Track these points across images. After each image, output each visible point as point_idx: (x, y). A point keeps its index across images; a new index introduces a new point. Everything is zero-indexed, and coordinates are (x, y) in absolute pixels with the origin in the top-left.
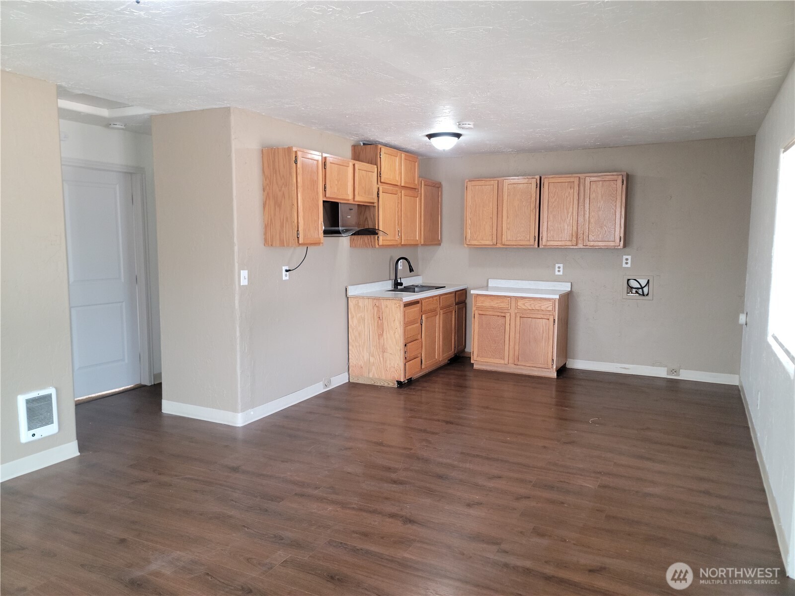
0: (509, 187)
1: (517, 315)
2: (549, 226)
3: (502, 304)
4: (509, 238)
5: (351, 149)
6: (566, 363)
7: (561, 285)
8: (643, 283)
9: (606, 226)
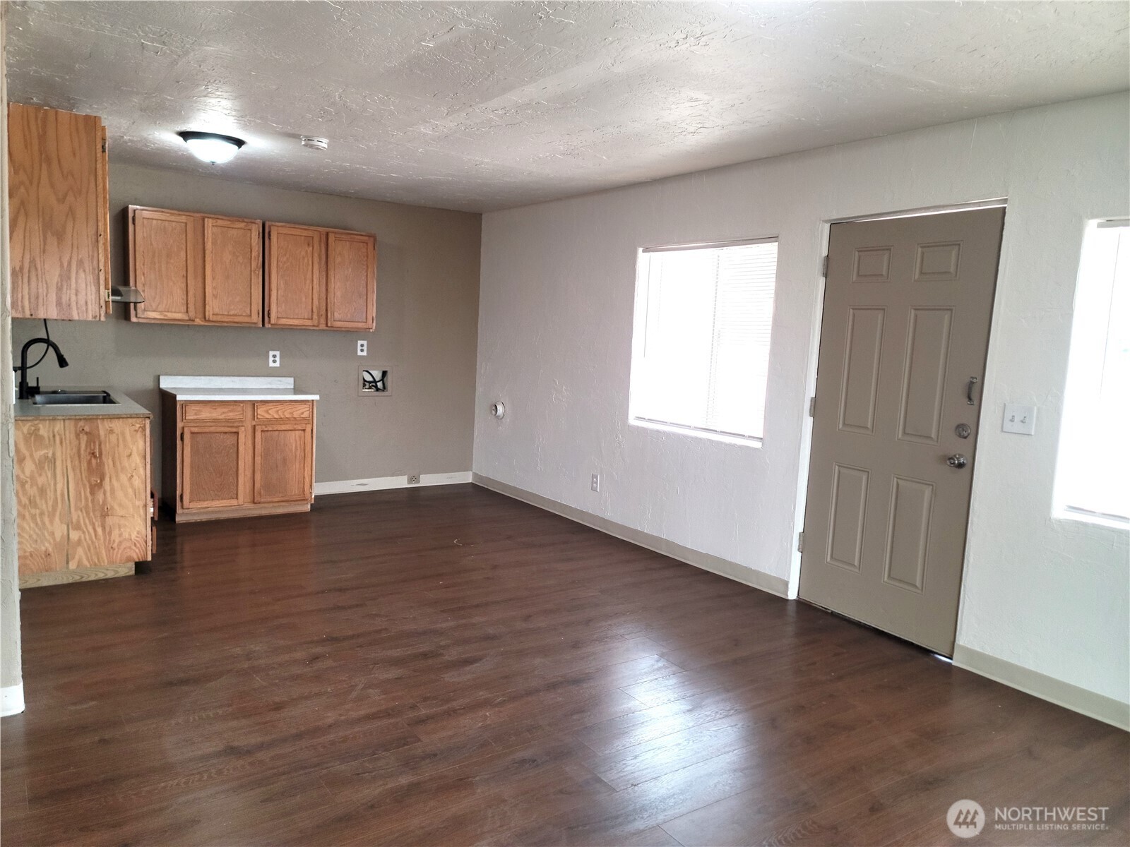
0: (214, 231)
1: (257, 427)
2: (279, 297)
3: (231, 414)
4: (217, 310)
7: (280, 381)
8: (377, 375)
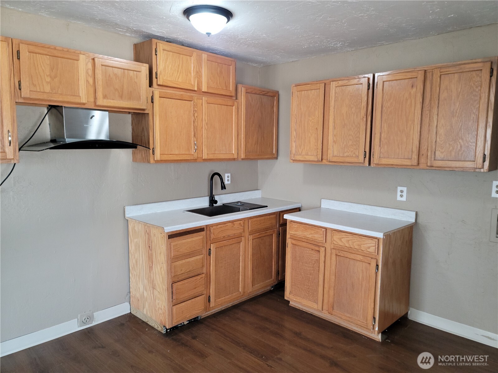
0: (337, 91)
1: (333, 251)
2: (382, 139)
3: (316, 236)
4: (335, 153)
5: (133, 47)
6: (407, 313)
9: (462, 139)
